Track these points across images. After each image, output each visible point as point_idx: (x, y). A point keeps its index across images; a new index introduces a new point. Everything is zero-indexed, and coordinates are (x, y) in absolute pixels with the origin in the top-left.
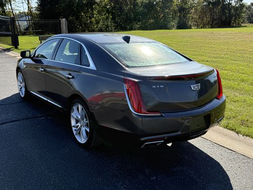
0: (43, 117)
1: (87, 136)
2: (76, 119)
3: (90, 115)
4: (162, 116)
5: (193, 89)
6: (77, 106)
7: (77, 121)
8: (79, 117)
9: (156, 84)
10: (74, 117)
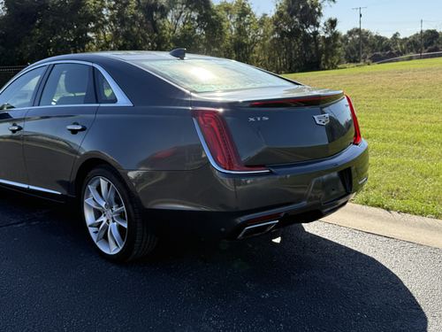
0: (22, 222)
1: (123, 238)
2: (95, 210)
3: (125, 193)
4: (271, 173)
5: (318, 122)
6: (96, 183)
7: (98, 214)
8: (103, 204)
9: (255, 115)
10: (89, 206)
